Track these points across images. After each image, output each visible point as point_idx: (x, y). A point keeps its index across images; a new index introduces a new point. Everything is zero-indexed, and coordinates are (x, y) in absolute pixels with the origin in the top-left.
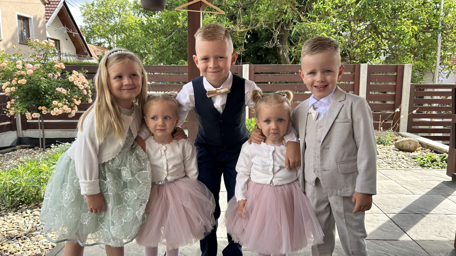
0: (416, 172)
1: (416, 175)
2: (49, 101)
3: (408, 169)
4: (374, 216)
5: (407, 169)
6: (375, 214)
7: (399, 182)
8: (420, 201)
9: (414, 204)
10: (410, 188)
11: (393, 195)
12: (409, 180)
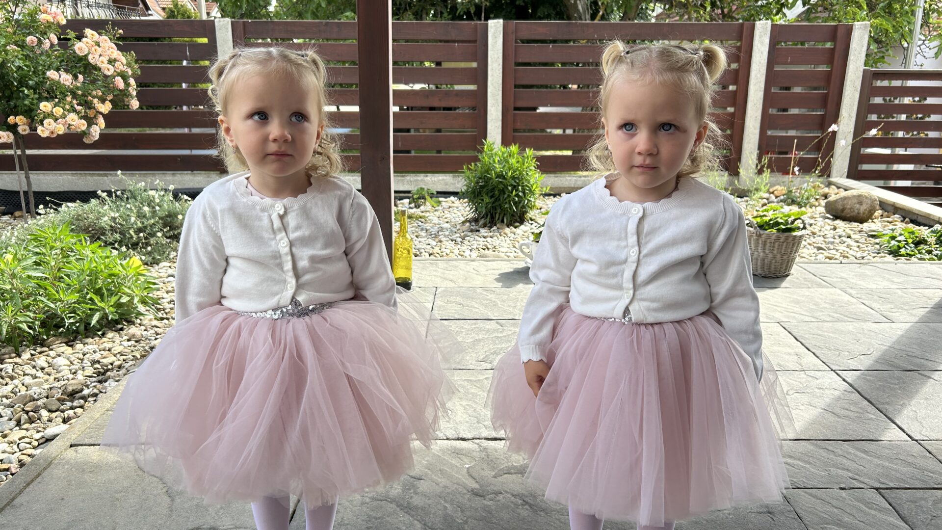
0: (884, 267)
1: (887, 276)
2: (32, 104)
3: (865, 261)
4: (810, 379)
5: (862, 261)
6: (812, 373)
7: (853, 292)
8: (911, 338)
9: (896, 347)
10: (881, 308)
11: (844, 324)
12: (874, 286)
